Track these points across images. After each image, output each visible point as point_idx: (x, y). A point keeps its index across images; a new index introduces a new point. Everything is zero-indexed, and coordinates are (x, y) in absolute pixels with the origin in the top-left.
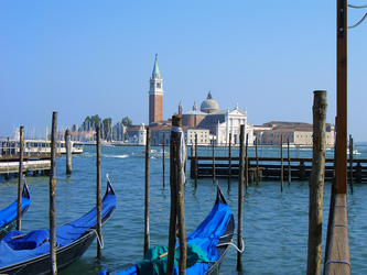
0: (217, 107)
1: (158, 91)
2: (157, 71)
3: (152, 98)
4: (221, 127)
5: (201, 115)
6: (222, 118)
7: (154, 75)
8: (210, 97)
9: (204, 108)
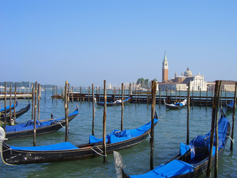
0: (191, 74)
1: (166, 67)
2: (166, 59)
3: (163, 70)
4: (192, 83)
5: (184, 78)
6: (192, 79)
7: (164, 60)
8: (188, 69)
9: (186, 74)
